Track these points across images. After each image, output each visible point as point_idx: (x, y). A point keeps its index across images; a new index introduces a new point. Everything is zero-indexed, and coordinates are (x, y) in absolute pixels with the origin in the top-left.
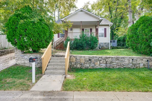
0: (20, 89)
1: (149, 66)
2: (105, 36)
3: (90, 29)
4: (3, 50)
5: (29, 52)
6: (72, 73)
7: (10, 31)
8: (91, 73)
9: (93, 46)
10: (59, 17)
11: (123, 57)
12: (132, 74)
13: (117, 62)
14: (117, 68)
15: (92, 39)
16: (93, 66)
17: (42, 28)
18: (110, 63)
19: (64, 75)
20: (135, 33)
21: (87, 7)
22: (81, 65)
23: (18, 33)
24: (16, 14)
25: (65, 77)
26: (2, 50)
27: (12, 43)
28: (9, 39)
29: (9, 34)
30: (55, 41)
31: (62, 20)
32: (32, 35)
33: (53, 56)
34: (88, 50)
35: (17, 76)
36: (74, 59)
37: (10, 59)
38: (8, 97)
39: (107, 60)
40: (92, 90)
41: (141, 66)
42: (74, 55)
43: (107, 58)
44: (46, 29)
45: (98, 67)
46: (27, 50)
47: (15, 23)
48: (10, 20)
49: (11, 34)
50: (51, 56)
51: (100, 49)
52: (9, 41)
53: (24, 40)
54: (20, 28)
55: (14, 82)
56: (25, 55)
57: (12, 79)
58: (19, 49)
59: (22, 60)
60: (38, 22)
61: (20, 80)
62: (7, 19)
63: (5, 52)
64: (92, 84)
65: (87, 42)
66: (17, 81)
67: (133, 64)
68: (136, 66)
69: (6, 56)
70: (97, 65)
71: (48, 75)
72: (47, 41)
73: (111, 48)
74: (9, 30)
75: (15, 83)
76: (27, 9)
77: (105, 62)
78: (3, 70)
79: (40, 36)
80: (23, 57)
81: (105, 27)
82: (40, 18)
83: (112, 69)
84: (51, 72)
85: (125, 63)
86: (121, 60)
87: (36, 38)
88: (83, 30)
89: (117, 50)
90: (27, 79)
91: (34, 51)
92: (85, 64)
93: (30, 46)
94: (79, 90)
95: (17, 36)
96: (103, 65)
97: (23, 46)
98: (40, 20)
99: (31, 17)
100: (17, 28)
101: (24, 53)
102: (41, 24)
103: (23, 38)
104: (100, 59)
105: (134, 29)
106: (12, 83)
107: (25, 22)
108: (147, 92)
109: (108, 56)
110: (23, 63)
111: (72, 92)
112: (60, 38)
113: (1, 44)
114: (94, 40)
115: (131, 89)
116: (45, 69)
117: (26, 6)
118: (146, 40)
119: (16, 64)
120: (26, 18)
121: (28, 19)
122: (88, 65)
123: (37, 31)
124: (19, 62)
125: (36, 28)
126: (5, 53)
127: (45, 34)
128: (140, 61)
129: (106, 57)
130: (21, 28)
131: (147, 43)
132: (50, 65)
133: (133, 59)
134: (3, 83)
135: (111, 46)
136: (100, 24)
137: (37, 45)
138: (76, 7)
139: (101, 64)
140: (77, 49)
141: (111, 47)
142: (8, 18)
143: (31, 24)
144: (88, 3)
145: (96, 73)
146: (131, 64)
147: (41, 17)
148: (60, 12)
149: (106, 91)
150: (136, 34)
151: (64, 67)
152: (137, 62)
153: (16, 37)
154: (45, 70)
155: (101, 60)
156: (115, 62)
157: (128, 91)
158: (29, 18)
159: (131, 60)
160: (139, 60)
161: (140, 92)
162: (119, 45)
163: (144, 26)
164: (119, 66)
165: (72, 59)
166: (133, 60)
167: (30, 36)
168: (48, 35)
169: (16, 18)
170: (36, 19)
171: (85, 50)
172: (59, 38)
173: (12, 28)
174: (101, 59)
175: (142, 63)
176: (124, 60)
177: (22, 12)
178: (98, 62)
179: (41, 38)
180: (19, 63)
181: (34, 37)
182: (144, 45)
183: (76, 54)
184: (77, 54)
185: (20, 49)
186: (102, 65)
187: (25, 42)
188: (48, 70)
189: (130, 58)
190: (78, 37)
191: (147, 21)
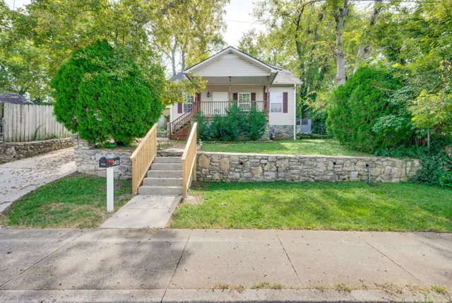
0: (78, 224)
1: (370, 178)
2: (285, 110)
3: (252, 94)
4: (49, 141)
5: (108, 146)
6: (198, 192)
7: (62, 98)
8: (240, 192)
9: (256, 132)
10: (183, 65)
11: (314, 158)
12: (328, 194)
13: (301, 167)
14: (301, 180)
15: (254, 116)
16: (247, 178)
17: (136, 91)
18: (286, 170)
19: (179, 195)
20: (344, 104)
21: (249, 43)
22: (223, 173)
23: (79, 102)
24: (75, 59)
25: (182, 201)
26: (47, 141)
27: (68, 126)
28: (60, 116)
29: (58, 105)
30: (171, 121)
31: (187, 72)
32: (112, 108)
33: (159, 154)
34: (244, 141)
35: (77, 198)
36: (207, 161)
37: (63, 160)
38: (47, 239)
39: (279, 163)
40: (232, 226)
41: (354, 176)
42: (206, 153)
43: (280, 159)
44: (144, 95)
45: (258, 180)
46: (102, 141)
47: (72, 80)
48: (60, 72)
49: (63, 105)
50: (156, 155)
51: (272, 139)
52: (60, 119)
53: (94, 118)
54: (84, 91)
55: (67, 210)
56: (98, 153)
57: (63, 203)
58: (82, 138)
59: (91, 162)
60: (126, 79)
61: (81, 207)
62: (54, 70)
63: (52, 144)
64: (236, 215)
65: (242, 123)
66: (74, 208)
67: (334, 173)
68: (341, 177)
69: (55, 155)
70: (258, 175)
71: (145, 196)
72: (147, 122)
73: (299, 137)
74: (59, 95)
75: (69, 213)
76: (100, 49)
77: (274, 169)
78: (44, 184)
79: (130, 110)
80: (93, 157)
81: (285, 90)
82: (130, 68)
83: (291, 183)
84: (153, 190)
85: (318, 169)
86: (310, 163)
87: (122, 114)
88: (235, 96)
89: (307, 142)
90: (97, 203)
91: (120, 144)
92: (231, 173)
93: (109, 132)
94: (204, 226)
95: (78, 110)
96: (271, 176)
97: (91, 133)
98: (130, 73)
99: (111, 68)
100: (77, 90)
101: (96, 147)
102: (132, 83)
103: (92, 113)
104: (263, 161)
105: (343, 95)
106: (61, 212)
107: (96, 79)
108: (347, 230)
109: (282, 155)
110: (92, 171)
111: (189, 230)
112: (183, 113)
113: (44, 126)
114: (257, 119)
115: (314, 225)
116: (140, 182)
117: (98, 41)
118: (366, 120)
119: (77, 172)
120: (97, 68)
121: (103, 72)
122: (238, 175)
123: (123, 100)
124: (83, 168)
125: (121, 91)
126: (53, 147)
127: (143, 105)
128: (351, 165)
129: (277, 157)
130: (86, 91)
131: (368, 126)
132: (152, 173)
133: (334, 161)
134: (41, 213)
135: (298, 132)
136: (274, 82)
137: (125, 129)
138: (223, 43)
139: (265, 173)
140: (221, 140)
141: (297, 135)
142: (58, 68)
143: (109, 82)
144: (252, 33)
145: (251, 191)
146: (331, 174)
147: (134, 66)
148: (186, 54)
149: (260, 228)
150: (346, 108)
151: (181, 179)
152: (345, 168)
153: (76, 111)
154: (138, 185)
155: (266, 164)
156: (296, 169)
157: (308, 229)
158: (106, 70)
159: (331, 164)
160: (348, 165)
161: (332, 229)
162: (317, 129)
163: (363, 89)
164: (304, 176)
165: (203, 161)
166: (335, 163)
167: (107, 109)
168: (150, 108)
169: (76, 70)
170: (121, 73)
171: (238, 141)
172: (181, 115)
173: (65, 91)
174: (265, 161)
175: (355, 171)
176: (315, 164)
177: (88, 55)
178: (260, 168)
179: (132, 114)
180: (84, 171)
181: (116, 111)
182: (362, 131)
183: (212, 151)
184: (216, 151)
185: (87, 139)
186: (267, 176)
187: (96, 123)
188: (146, 184)
189: (327, 159)
190: (223, 113)
191: (370, 77)
